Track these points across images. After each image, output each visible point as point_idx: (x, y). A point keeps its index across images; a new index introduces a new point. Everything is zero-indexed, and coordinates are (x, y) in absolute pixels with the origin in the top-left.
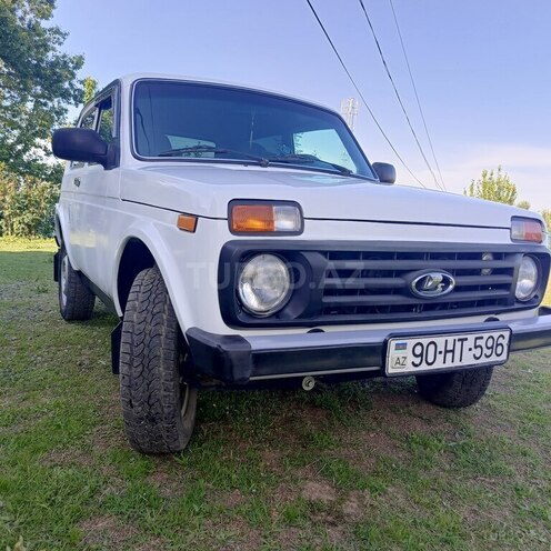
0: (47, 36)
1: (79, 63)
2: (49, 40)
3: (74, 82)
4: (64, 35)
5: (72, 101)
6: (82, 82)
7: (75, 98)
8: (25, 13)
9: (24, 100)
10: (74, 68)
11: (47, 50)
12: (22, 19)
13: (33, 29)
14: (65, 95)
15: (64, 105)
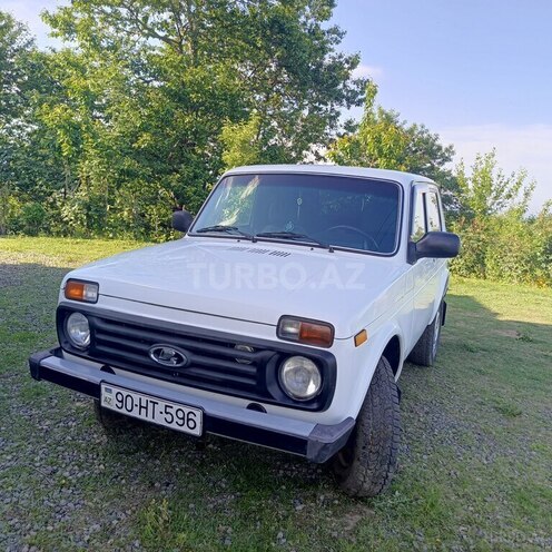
0: (325, 38)
1: (354, 63)
2: (327, 42)
3: (348, 82)
4: (341, 35)
5: (345, 102)
6: (355, 82)
7: (348, 99)
8: (307, 18)
9: (302, 107)
10: (349, 69)
11: (324, 53)
12: (305, 24)
13: (314, 33)
14: (338, 98)
15: (337, 108)
